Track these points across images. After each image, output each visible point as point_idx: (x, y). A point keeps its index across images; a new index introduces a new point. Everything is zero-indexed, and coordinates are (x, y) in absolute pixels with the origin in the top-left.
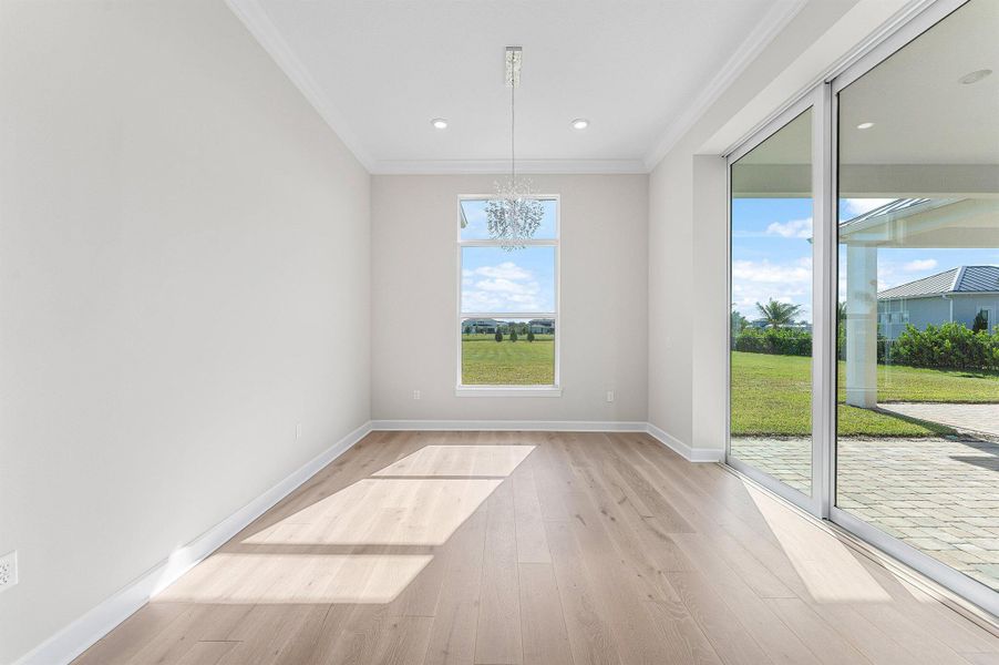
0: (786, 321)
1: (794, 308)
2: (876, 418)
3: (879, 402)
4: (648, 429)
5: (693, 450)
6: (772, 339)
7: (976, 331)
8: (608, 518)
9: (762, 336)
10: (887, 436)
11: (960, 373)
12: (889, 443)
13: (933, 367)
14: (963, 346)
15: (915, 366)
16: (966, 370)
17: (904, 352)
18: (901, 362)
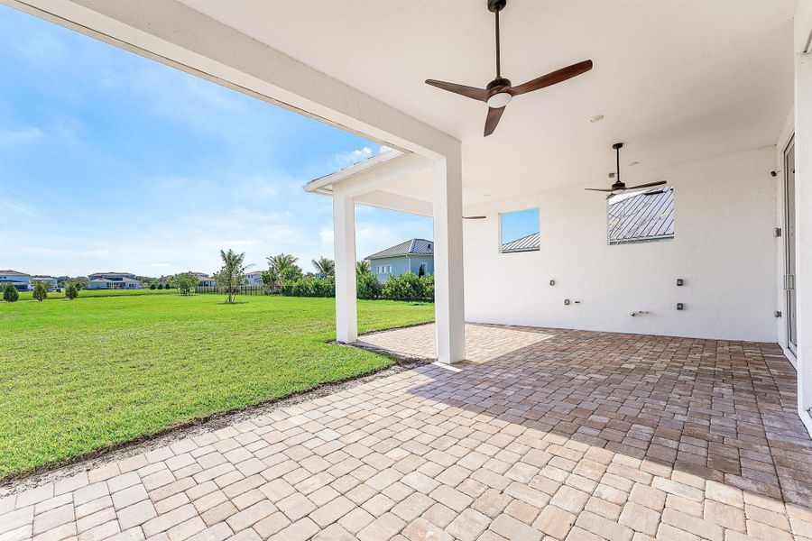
3: (362, 335)
7: (419, 277)
9: (310, 284)
13: (403, 300)
14: (414, 286)
15: (394, 300)
16: (417, 300)
17: (388, 291)
18: (388, 298)
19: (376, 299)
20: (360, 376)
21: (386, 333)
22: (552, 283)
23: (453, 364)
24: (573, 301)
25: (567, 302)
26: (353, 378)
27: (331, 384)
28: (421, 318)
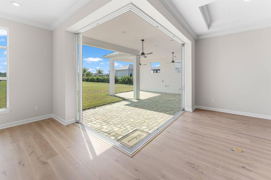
0: (101, 73)
1: (103, 71)
2: (114, 98)
3: (115, 94)
4: (52, 116)
5: (66, 121)
6: (98, 79)
7: (130, 77)
8: (21, 165)
9: (95, 78)
10: (115, 102)
11: (128, 85)
12: (115, 104)
13: (125, 84)
14: (129, 80)
15: (122, 84)
16: (129, 84)
17: (121, 81)
18: (121, 83)
19: (117, 83)
20: (117, 102)
21: (121, 93)
22: (163, 81)
23: (137, 100)
24: (167, 86)
25: (166, 86)
26: (116, 102)
27: (112, 103)
28: (130, 89)
